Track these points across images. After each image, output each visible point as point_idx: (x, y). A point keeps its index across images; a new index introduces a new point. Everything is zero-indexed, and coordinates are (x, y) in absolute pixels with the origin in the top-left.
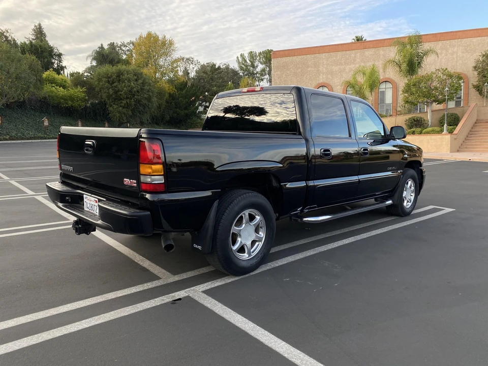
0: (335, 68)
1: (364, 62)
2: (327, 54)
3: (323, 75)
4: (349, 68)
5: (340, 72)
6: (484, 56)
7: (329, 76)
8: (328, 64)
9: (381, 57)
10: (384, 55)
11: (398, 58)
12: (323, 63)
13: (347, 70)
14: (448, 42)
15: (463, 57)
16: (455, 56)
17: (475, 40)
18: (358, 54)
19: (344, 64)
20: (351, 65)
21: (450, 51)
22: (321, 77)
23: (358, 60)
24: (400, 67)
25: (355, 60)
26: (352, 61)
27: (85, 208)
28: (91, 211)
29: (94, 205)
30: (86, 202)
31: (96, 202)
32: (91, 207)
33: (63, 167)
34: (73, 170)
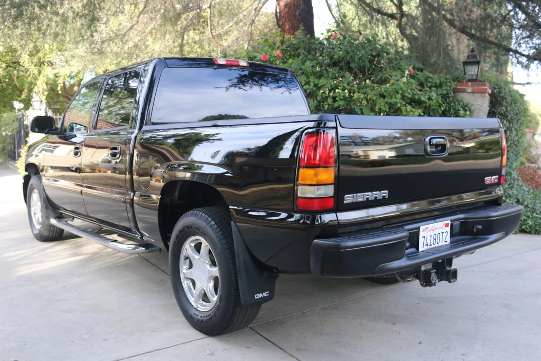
27: (421, 249)
28: (433, 246)
29: (442, 233)
30: (424, 237)
31: (447, 225)
32: (435, 239)
33: (349, 199)
34: (387, 197)
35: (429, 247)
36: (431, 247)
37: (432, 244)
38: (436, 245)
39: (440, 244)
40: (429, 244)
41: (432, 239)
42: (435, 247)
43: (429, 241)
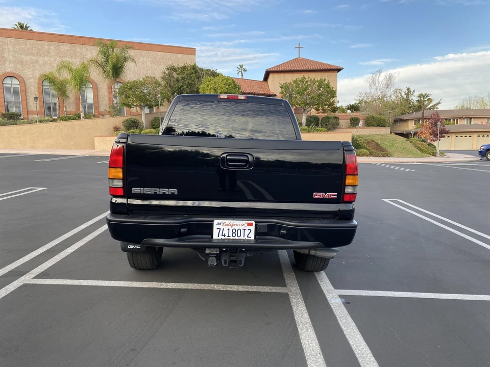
0: (25, 58)
1: (60, 56)
2: (13, 40)
3: (10, 63)
4: (43, 60)
5: (32, 63)
6: (168, 69)
7: (19, 66)
8: (16, 52)
9: (78, 54)
10: (81, 53)
11: (100, 59)
12: (9, 49)
13: (41, 62)
14: (139, 51)
15: (152, 67)
16: (145, 65)
17: (159, 54)
18: (52, 47)
19: (35, 54)
20: (44, 57)
21: (141, 60)
22: (7, 65)
23: (52, 53)
24: (103, 69)
25: (49, 53)
26: (46, 53)
27: (215, 236)
28: (232, 238)
29: (244, 230)
30: (220, 229)
31: (249, 224)
32: (235, 233)
33: (136, 190)
34: (176, 193)
35: (226, 237)
36: (229, 238)
37: (230, 235)
38: (236, 238)
39: (242, 237)
40: (227, 235)
41: (231, 233)
42: (235, 239)
43: (226, 232)
